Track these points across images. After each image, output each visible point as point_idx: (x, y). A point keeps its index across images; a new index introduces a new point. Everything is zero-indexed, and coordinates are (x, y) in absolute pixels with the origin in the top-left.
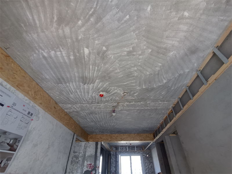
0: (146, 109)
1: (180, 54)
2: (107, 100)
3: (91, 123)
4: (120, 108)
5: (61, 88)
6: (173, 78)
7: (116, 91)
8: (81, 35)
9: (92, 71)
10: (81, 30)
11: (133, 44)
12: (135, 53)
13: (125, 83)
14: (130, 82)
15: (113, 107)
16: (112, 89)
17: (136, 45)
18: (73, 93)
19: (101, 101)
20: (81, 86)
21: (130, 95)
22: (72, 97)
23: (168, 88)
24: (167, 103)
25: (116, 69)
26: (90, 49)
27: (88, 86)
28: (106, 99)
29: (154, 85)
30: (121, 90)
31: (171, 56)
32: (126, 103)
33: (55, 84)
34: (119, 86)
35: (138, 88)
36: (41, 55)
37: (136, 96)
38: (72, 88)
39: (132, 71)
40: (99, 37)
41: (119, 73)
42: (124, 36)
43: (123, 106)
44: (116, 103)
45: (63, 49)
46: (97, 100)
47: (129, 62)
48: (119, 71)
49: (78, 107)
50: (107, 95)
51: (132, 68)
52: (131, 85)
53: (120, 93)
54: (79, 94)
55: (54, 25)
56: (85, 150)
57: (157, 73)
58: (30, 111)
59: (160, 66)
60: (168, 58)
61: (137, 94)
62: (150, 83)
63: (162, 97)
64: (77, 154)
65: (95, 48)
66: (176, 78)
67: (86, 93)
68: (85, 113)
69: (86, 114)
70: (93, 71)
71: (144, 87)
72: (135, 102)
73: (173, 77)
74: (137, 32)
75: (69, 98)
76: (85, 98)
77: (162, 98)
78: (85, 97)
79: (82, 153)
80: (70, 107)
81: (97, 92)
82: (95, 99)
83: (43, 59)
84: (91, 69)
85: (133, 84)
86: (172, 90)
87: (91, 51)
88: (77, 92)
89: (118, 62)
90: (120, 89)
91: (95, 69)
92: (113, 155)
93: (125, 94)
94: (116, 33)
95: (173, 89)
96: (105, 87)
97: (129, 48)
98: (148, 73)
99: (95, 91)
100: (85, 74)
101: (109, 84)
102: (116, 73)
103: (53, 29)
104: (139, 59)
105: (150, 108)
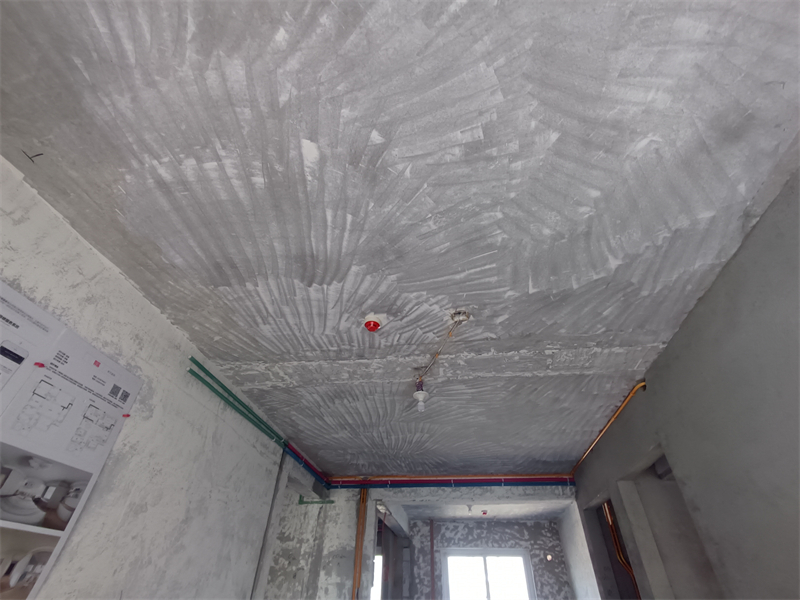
0: (541, 378)
1: (679, 144)
2: (392, 346)
3: (337, 433)
4: (441, 373)
5: (229, 300)
6: (647, 247)
7: (425, 307)
8: (289, 85)
9: (333, 232)
10: (288, 69)
11: (487, 111)
12: (494, 151)
13: (457, 277)
14: (478, 269)
15: (416, 369)
16: (410, 301)
17: (499, 118)
18: (270, 319)
19: (372, 346)
20: (297, 291)
21: (478, 324)
22: (269, 335)
23: (629, 290)
24: (621, 350)
25: (425, 220)
26: (323, 141)
27: (323, 289)
28: (390, 339)
29: (573, 278)
30: (444, 303)
31: (639, 156)
32: (466, 353)
33: (207, 286)
34: (435, 289)
35: (510, 293)
36: (148, 176)
37: (500, 327)
38: (265, 300)
39: (485, 227)
40: (352, 91)
41: (433, 234)
42: (449, 83)
43: (453, 365)
44: (428, 356)
45: (224, 147)
46: (356, 344)
47: (474, 190)
48: (434, 227)
49: (290, 371)
50: (393, 324)
51: (486, 215)
52: (483, 281)
53: (439, 315)
54: (291, 321)
55: (188, 54)
56: (319, 530)
57: (582, 228)
58: (119, 385)
59: (596, 201)
60: (628, 166)
61: (507, 319)
62: (555, 271)
63: (603, 329)
64: (291, 544)
65: (340, 136)
66: (661, 246)
67: (316, 319)
68: (315, 396)
69: (319, 399)
70: (337, 231)
71: (534, 287)
72: (499, 351)
73: (647, 244)
74: (502, 61)
75: (257, 338)
76: (314, 338)
77: (605, 332)
78: (313, 335)
79: (311, 541)
80: (263, 374)
81: (357, 312)
82: (351, 341)
83: (158, 194)
84: (329, 223)
85: (487, 280)
86: (645, 297)
87: (328, 152)
88: (283, 315)
89: (430, 188)
90: (442, 300)
91: (345, 223)
92: (422, 550)
93: (461, 318)
94: (418, 70)
95: (645, 293)
96: (382, 294)
97: (472, 129)
98: (547, 232)
99: (346, 311)
100: (307, 243)
101: (399, 280)
102: (424, 236)
103: (186, 71)
104: (512, 175)
105: (557, 373)
